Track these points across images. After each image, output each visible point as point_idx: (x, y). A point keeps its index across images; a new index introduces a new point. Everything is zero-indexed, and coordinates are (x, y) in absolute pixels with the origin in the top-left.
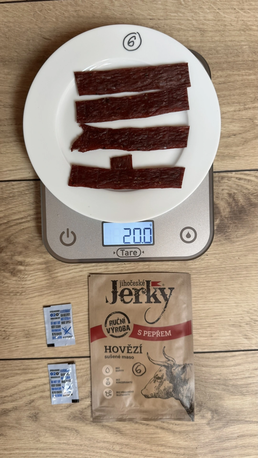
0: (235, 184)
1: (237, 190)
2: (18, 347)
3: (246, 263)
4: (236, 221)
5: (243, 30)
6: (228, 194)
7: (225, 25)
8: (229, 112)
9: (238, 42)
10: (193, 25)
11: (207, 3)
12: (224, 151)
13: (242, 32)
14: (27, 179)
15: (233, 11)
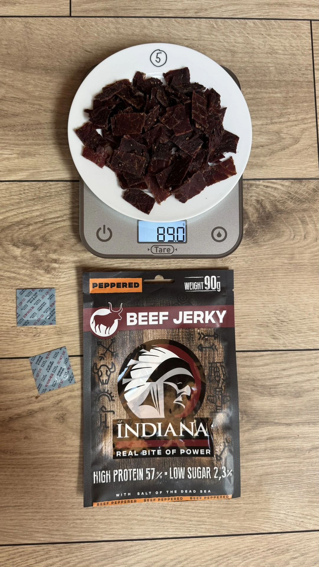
0: (262, 191)
1: (264, 196)
2: (48, 344)
3: (272, 266)
4: (263, 226)
5: (270, 53)
6: (256, 200)
7: (254, 48)
8: (257, 125)
9: (266, 63)
10: (225, 47)
11: (237, 28)
12: (253, 161)
13: (269, 55)
14: (65, 179)
15: (260, 36)
